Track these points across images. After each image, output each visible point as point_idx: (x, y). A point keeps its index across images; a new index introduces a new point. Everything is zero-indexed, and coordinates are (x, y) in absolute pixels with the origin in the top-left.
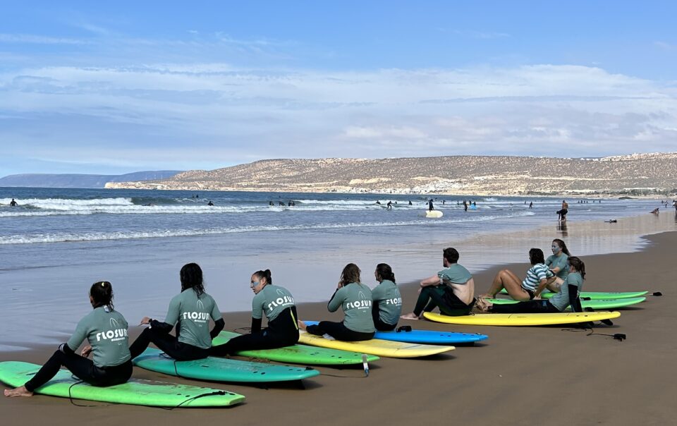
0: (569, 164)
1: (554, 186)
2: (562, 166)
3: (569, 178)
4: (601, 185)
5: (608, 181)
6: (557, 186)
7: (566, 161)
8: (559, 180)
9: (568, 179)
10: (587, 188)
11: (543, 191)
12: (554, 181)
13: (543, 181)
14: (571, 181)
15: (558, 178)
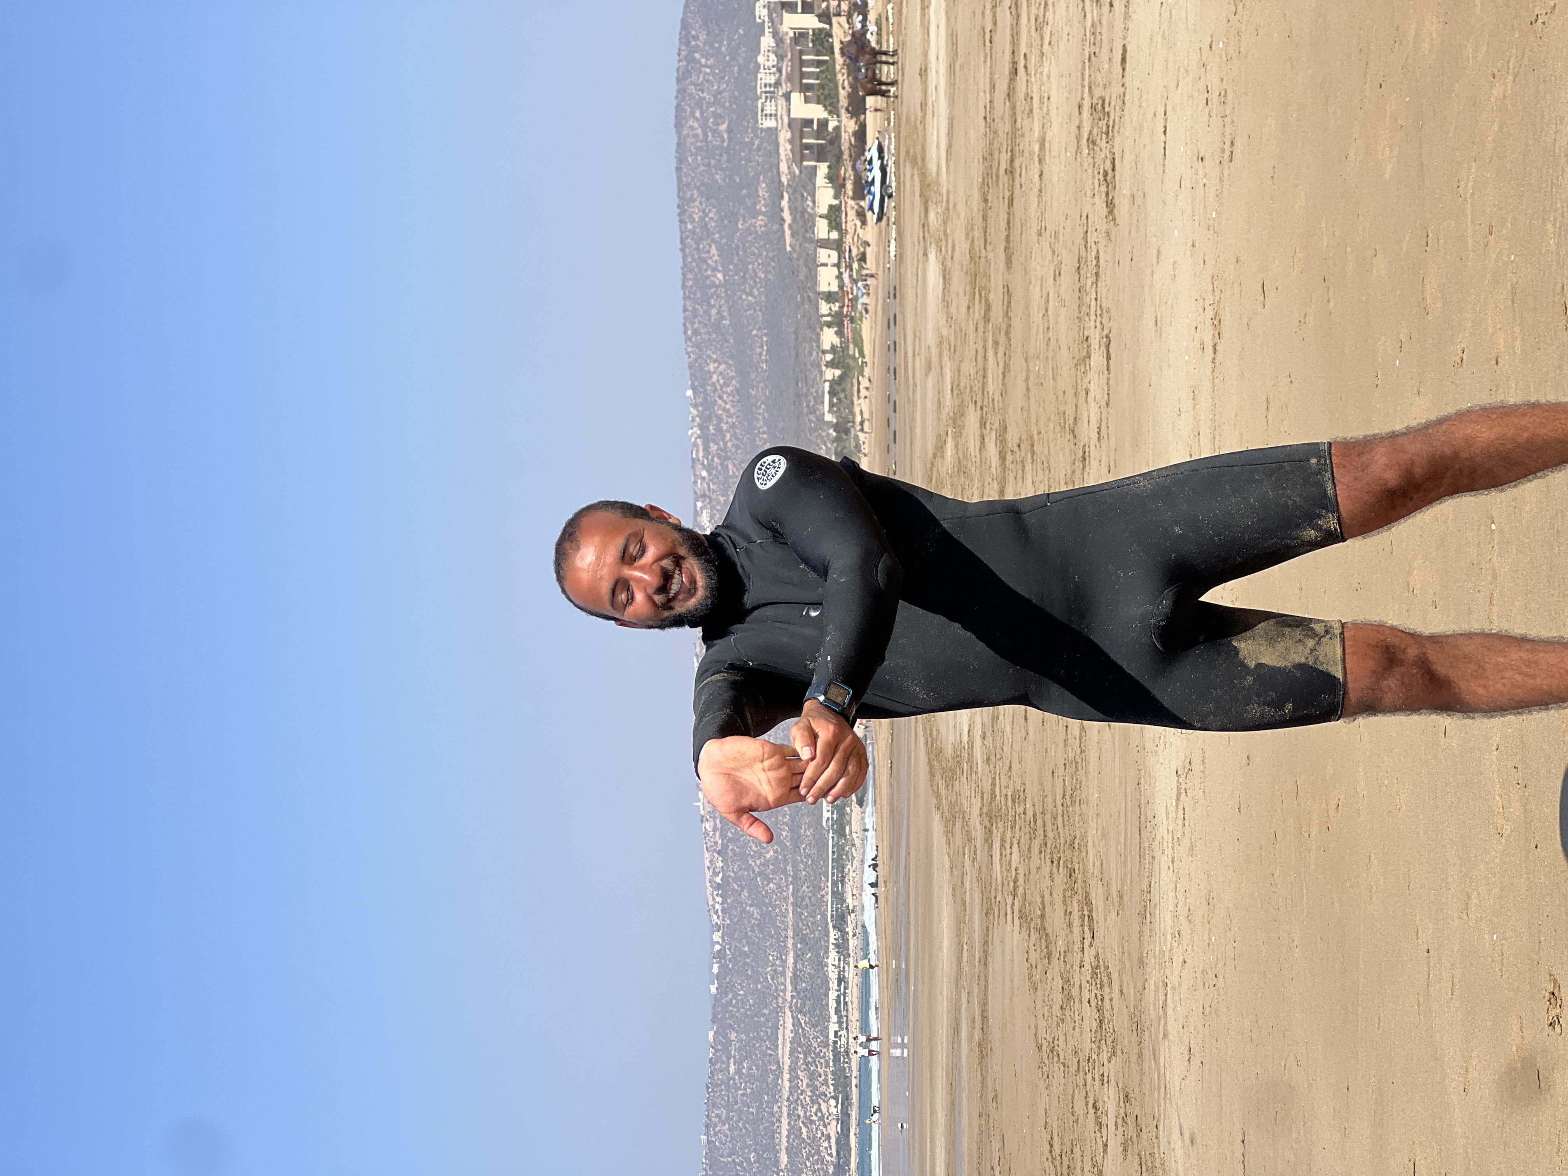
0: (733, 1036)
1: (814, 1089)
2: (739, 1063)
3: (786, 1033)
4: (812, 915)
5: (796, 891)
6: (812, 1076)
7: (722, 1045)
8: (792, 1069)
9: (789, 1035)
10: (821, 965)
11: (833, 1129)
12: (794, 1088)
13: (794, 1132)
14: (796, 1023)
15: (786, 1076)
